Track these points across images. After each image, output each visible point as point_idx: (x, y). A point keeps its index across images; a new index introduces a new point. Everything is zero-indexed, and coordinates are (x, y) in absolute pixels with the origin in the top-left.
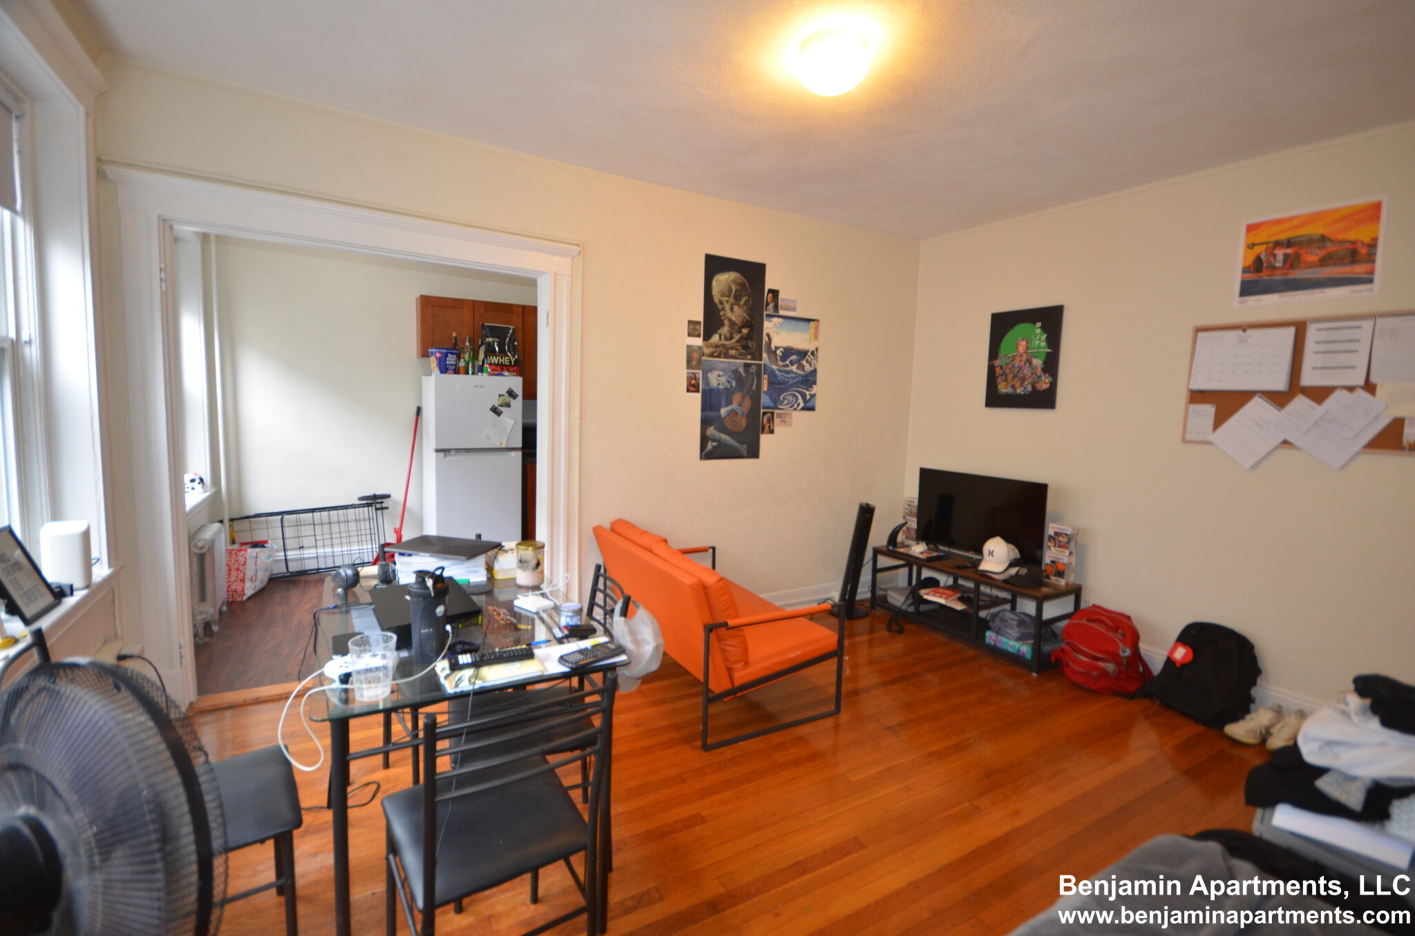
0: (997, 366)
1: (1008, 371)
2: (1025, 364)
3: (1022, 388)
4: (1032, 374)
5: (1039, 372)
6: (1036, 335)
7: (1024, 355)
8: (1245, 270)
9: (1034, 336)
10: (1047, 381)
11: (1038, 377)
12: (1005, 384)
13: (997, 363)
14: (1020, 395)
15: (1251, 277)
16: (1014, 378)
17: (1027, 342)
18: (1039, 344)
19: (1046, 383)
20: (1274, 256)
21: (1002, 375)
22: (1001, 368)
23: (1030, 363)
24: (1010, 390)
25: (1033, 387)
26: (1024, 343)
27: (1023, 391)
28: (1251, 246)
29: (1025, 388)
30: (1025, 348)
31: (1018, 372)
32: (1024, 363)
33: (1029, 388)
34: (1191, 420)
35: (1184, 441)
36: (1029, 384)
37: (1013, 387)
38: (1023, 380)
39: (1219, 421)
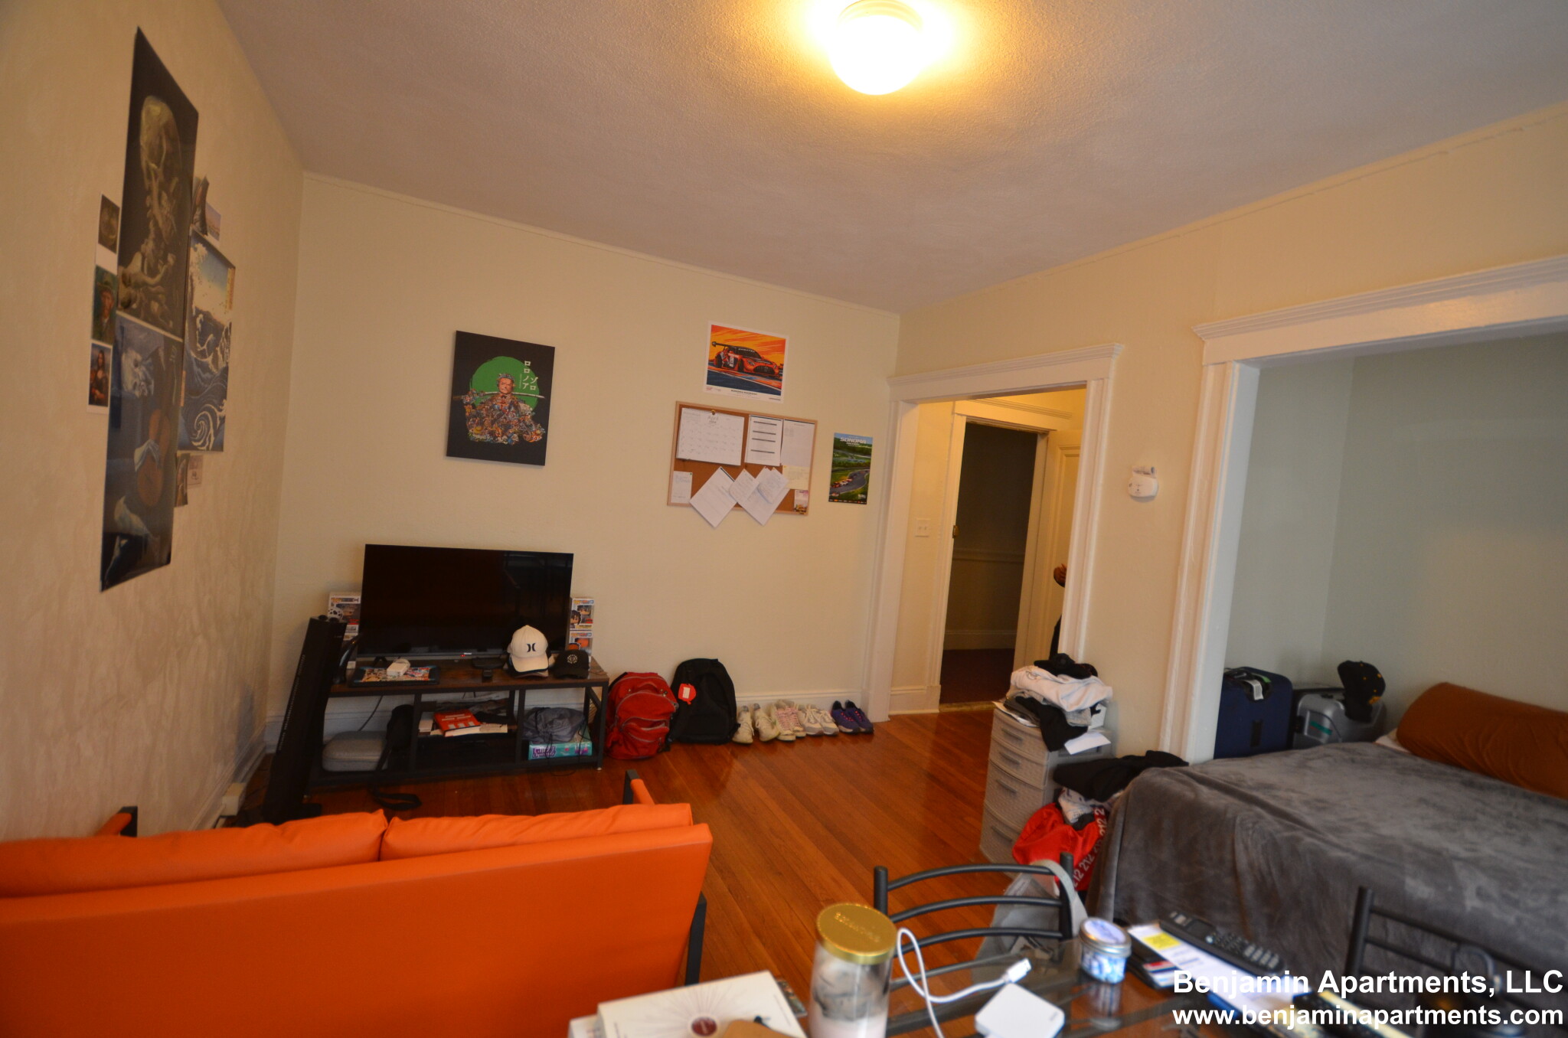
0: (467, 404)
1: (484, 412)
2: (510, 408)
3: (505, 437)
4: (519, 421)
5: (528, 419)
6: (525, 376)
7: (508, 396)
8: (711, 362)
9: (521, 375)
10: (538, 432)
11: (527, 426)
12: (479, 428)
13: (467, 399)
14: (502, 444)
15: (715, 369)
16: (493, 423)
17: (512, 382)
18: (528, 387)
19: (538, 435)
20: (729, 357)
21: (475, 417)
22: (474, 406)
23: (517, 407)
24: (487, 437)
25: (520, 437)
26: (508, 381)
27: (507, 441)
28: (715, 344)
29: (509, 437)
30: (508, 387)
31: (500, 416)
32: (508, 405)
33: (515, 438)
34: (675, 485)
35: (669, 503)
36: (515, 433)
37: (492, 433)
38: (507, 427)
39: (696, 488)
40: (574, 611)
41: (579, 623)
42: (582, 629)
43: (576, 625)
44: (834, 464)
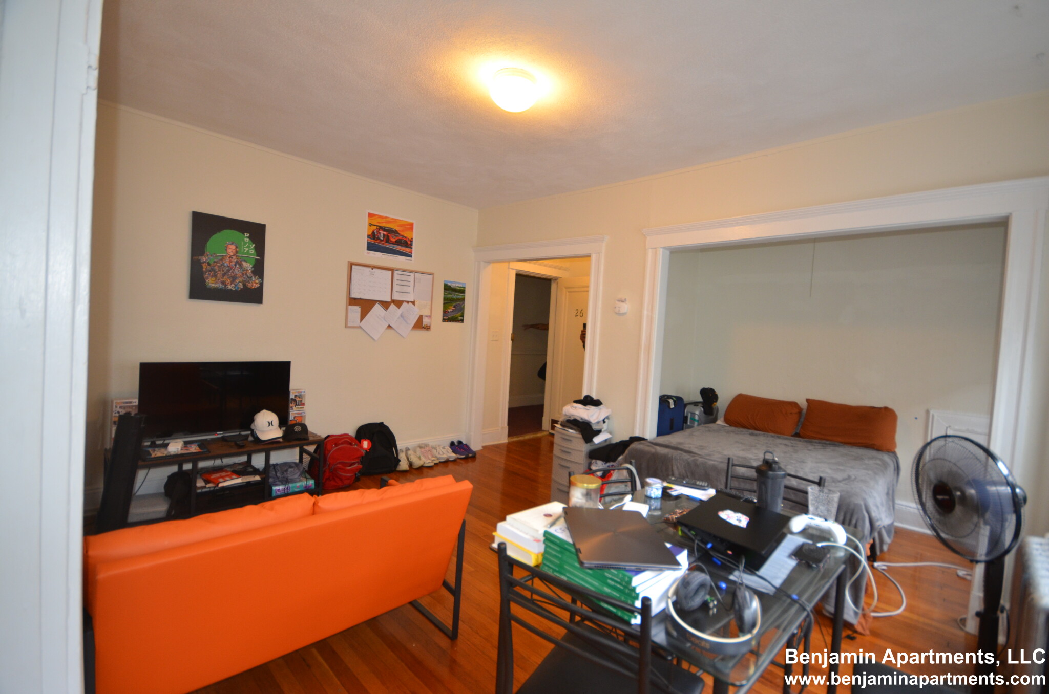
0: (204, 262)
1: (216, 268)
2: (235, 265)
3: (233, 285)
4: (243, 274)
5: (249, 273)
6: (245, 243)
7: (234, 257)
8: (369, 236)
9: (242, 243)
10: (257, 281)
11: (249, 277)
12: (213, 279)
13: (204, 259)
14: (231, 290)
15: (371, 241)
16: (224, 275)
17: (237, 247)
18: (248, 251)
19: (257, 283)
20: (380, 233)
21: (210, 271)
22: (209, 264)
23: (241, 265)
24: (220, 286)
25: (244, 285)
26: (234, 247)
27: (234, 288)
28: (371, 225)
29: (236, 285)
30: (234, 251)
31: (229, 271)
32: (234, 263)
33: (241, 286)
34: (350, 314)
35: (346, 326)
36: (240, 282)
37: (223, 283)
38: (234, 278)
39: (363, 316)
40: (292, 399)
41: (296, 406)
42: (298, 410)
43: (294, 407)
44: (445, 299)
